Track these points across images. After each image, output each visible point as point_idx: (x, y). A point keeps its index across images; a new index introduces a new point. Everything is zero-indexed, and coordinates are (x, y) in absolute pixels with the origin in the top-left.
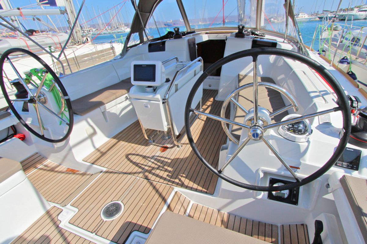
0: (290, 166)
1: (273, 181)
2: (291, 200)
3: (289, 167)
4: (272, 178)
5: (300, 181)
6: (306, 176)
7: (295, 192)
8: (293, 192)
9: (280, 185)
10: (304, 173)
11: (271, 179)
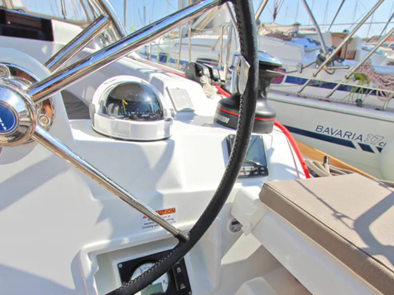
0: (156, 212)
1: (127, 270)
2: (178, 289)
3: (157, 214)
4: (122, 263)
5: (187, 237)
6: (192, 222)
7: (179, 270)
8: (176, 271)
9: (144, 271)
10: (189, 218)
11: (121, 266)
